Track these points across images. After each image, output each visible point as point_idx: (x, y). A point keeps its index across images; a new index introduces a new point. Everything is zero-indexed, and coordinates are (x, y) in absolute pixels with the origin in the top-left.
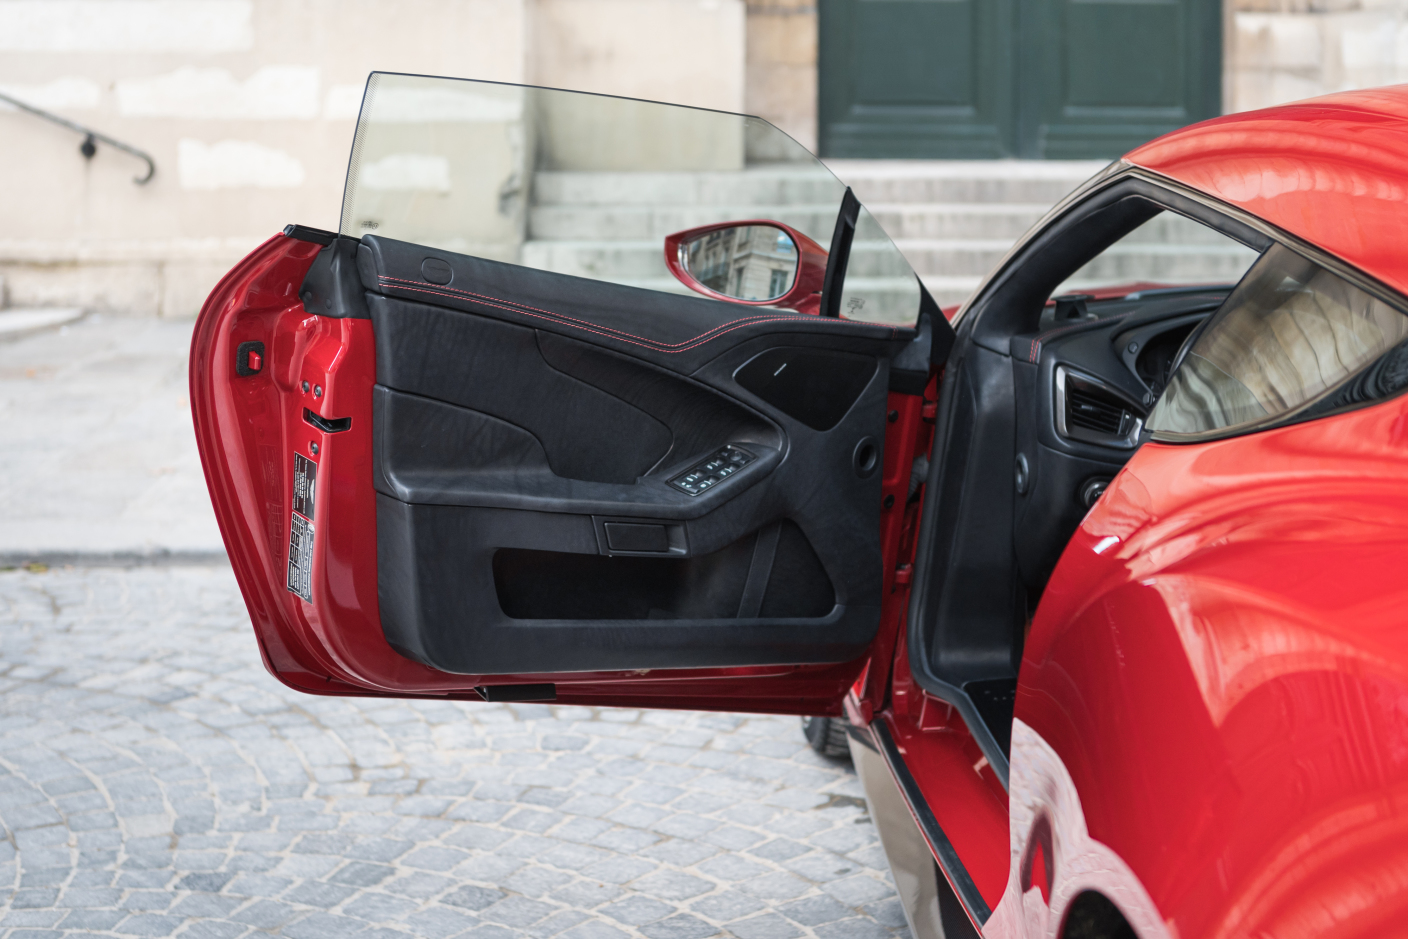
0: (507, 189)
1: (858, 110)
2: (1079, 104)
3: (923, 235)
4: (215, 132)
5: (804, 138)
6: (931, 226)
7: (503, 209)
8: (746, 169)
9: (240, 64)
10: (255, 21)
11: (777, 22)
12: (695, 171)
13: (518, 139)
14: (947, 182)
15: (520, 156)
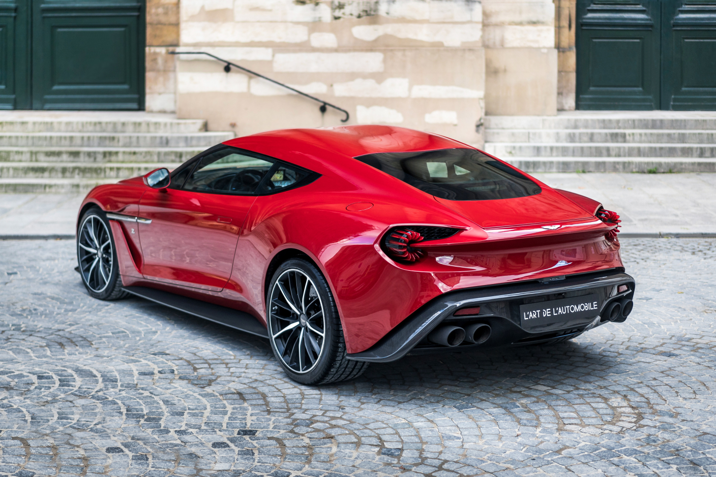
0: (479, 123)
1: (592, 89)
2: (686, 87)
3: (634, 141)
4: (370, 102)
5: (571, 101)
6: (637, 138)
7: (477, 131)
8: (558, 115)
9: (379, 77)
10: (385, 61)
11: (561, 54)
12: (538, 115)
13: (482, 104)
14: (640, 120)
15: (484, 111)
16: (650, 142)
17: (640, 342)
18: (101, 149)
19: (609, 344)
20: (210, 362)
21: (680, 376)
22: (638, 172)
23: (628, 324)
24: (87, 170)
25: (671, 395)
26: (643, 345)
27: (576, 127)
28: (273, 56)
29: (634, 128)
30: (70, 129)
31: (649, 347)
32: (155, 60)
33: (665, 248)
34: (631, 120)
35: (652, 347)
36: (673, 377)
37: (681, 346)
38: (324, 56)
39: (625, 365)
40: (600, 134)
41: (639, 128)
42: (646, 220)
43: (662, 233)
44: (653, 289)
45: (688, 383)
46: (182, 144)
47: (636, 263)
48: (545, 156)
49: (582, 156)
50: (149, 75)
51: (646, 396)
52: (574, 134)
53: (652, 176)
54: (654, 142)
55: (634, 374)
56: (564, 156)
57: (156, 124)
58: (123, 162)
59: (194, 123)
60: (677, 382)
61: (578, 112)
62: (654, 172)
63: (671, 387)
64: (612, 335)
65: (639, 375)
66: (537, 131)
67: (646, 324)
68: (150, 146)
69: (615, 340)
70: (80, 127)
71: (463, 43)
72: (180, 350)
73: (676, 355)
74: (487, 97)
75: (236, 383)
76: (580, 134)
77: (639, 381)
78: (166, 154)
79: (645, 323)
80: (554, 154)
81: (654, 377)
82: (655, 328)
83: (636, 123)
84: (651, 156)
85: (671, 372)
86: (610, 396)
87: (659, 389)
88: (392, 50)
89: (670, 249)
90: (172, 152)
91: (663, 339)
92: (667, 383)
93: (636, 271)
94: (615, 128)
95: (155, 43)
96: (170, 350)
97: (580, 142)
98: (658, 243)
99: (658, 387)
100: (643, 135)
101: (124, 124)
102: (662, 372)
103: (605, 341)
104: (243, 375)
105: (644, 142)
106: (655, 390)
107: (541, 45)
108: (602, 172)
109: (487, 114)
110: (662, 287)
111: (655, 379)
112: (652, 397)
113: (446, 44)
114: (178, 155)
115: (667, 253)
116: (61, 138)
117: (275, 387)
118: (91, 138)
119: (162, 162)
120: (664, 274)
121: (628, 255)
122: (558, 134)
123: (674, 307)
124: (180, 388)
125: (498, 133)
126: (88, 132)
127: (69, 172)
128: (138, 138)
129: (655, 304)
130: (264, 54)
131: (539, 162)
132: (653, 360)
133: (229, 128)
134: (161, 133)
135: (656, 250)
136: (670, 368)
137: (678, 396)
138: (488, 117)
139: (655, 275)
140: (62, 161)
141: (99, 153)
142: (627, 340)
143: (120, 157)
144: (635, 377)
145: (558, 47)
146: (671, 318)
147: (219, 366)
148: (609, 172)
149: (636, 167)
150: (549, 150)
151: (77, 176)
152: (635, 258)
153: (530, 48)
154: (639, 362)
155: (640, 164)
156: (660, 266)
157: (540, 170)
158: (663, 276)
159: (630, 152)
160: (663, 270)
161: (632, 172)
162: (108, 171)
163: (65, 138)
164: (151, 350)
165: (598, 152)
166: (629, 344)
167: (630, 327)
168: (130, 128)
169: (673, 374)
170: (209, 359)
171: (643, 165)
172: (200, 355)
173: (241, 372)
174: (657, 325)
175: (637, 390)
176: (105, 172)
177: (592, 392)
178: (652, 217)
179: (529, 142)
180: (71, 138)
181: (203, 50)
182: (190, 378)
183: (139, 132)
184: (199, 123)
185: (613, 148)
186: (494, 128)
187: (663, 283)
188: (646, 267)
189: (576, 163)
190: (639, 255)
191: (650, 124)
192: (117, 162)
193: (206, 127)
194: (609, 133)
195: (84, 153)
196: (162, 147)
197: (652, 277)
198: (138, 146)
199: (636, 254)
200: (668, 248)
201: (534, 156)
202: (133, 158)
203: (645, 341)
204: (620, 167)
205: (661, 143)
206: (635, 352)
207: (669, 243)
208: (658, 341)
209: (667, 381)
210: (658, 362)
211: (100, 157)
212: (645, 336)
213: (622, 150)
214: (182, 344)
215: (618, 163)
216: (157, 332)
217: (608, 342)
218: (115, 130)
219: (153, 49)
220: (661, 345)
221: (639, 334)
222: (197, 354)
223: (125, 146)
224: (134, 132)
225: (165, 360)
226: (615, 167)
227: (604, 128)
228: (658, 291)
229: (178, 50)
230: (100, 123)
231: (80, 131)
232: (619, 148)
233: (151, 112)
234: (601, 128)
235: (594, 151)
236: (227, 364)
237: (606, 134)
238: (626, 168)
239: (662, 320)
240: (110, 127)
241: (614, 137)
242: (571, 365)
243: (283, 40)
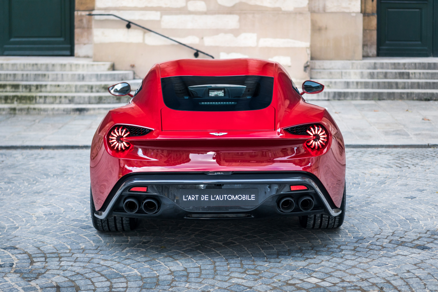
0: (306, 65)
1: (387, 42)
3: (415, 78)
4: (230, 50)
5: (374, 51)
6: (417, 76)
7: (305, 70)
8: (363, 59)
9: (236, 32)
10: (240, 21)
11: (366, 18)
12: (349, 60)
13: (309, 52)
14: (420, 64)
15: (310, 56)
16: (426, 79)
17: (401, 236)
18: (35, 83)
19: (376, 237)
20: (48, 255)
21: (429, 268)
22: (417, 100)
23: (394, 220)
24: (23, 98)
25: (420, 287)
26: (403, 239)
27: (375, 68)
28: (161, 17)
29: (416, 69)
30: (15, 68)
31: (408, 241)
32: (81, 20)
33: (431, 156)
34: (413, 63)
35: (410, 241)
36: (423, 269)
37: (433, 239)
38: (197, 17)
39: (386, 258)
40: (391, 73)
41: (419, 69)
42: (419, 134)
43: (430, 145)
44: (418, 189)
45: (436, 275)
46: (94, 79)
47: (408, 168)
48: (353, 88)
49: (379, 88)
50: (77, 31)
51: (399, 289)
52: (373, 73)
53: (427, 103)
54: (429, 79)
55: (392, 267)
56: (366, 88)
57: (76, 65)
58: (50, 92)
59: (104, 65)
60: (427, 275)
61: (378, 58)
62: (429, 100)
63: (421, 279)
64: (380, 230)
65: (396, 268)
66: (348, 71)
67: (409, 220)
68: (71, 81)
69: (382, 234)
70: (22, 67)
71: (295, 8)
72: (28, 244)
73: (429, 248)
74: (311, 47)
75: (60, 276)
76: (378, 73)
77: (395, 274)
78: (82, 86)
79: (407, 219)
80: (359, 87)
81: (408, 269)
82: (415, 223)
83: (417, 65)
84: (427, 88)
85: (423, 265)
86: (369, 289)
87: (411, 282)
88: (245, 13)
89: (435, 157)
90: (85, 85)
91: (420, 233)
92: (418, 275)
93: (407, 174)
94: (402, 69)
95: (81, 8)
96: (21, 245)
97: (378, 79)
98: (427, 152)
99: (410, 279)
100: (422, 74)
101: (53, 65)
102: (415, 265)
103: (373, 235)
104: (69, 268)
105: (422, 79)
106: (407, 283)
107: (351, 11)
108: (392, 100)
109: (312, 58)
110: (425, 188)
111: (408, 271)
112: (404, 289)
113: (283, 9)
114: (90, 87)
115: (432, 160)
116: (7, 75)
117: (91, 280)
118: (29, 75)
119: (78, 92)
120: (427, 177)
121: (403, 162)
122: (362, 73)
123: (432, 205)
124: (10, 282)
125: (320, 72)
126: (28, 70)
127: (10, 99)
128: (62, 75)
129: (418, 202)
130: (154, 16)
131: (348, 93)
132: (409, 253)
133: (129, 68)
134: (80, 72)
135: (424, 157)
136: (422, 261)
137: (425, 288)
138: (313, 61)
139: (420, 178)
140: (6, 92)
141: (33, 85)
142: (391, 234)
143: (48, 88)
144: (392, 270)
145: (364, 12)
146: (429, 214)
147: (53, 259)
148: (397, 100)
149: (416, 96)
150: (355, 84)
151: (15, 102)
152: (408, 164)
153: (343, 13)
154: (398, 255)
155: (419, 94)
156: (425, 171)
157: (348, 98)
158: (427, 178)
159: (412, 86)
160: (427, 173)
161: (413, 100)
162: (38, 99)
163: (10, 75)
164: (5, 244)
165: (390, 86)
166: (392, 238)
167: (395, 222)
168: (58, 68)
169: (424, 267)
170: (48, 253)
171: (421, 95)
172: (42, 250)
173: (69, 266)
174: (417, 220)
175: (392, 282)
176: (36, 99)
177: (355, 284)
178: (424, 132)
179: (342, 78)
180: (15, 75)
181: (111, 12)
182: (23, 272)
183: (65, 71)
184: (108, 65)
185: (400, 83)
186: (318, 69)
187: (426, 184)
188: (415, 171)
189: (374, 93)
190: (411, 162)
191: (427, 65)
192: (46, 92)
193: (113, 68)
194: (398, 72)
195: (22, 86)
196: (80, 81)
197: (418, 180)
198: (62, 81)
199: (409, 161)
200: (433, 156)
201: (345, 88)
202: (58, 89)
203: (406, 235)
204: (405, 96)
205: (434, 79)
206: (396, 246)
207: (434, 152)
208: (416, 235)
209: (418, 273)
210: (413, 255)
211: (33, 89)
212: (406, 230)
213: (406, 84)
214: (32, 239)
215: (403, 93)
216: (18, 228)
217: (375, 236)
218: (47, 70)
219: (79, 13)
220: (418, 239)
221: (402, 229)
222: (40, 248)
223: (53, 81)
224: (61, 70)
225: (11, 255)
226: (401, 96)
227: (395, 69)
228: (421, 191)
229: (94, 12)
230: (36, 64)
231: (22, 70)
232: (405, 83)
233: (79, 57)
234: (392, 69)
235: (387, 84)
236: (60, 257)
237: (396, 73)
238: (409, 97)
239: (421, 216)
240: (44, 67)
241: (402, 75)
242: (342, 258)
243: (168, 6)
